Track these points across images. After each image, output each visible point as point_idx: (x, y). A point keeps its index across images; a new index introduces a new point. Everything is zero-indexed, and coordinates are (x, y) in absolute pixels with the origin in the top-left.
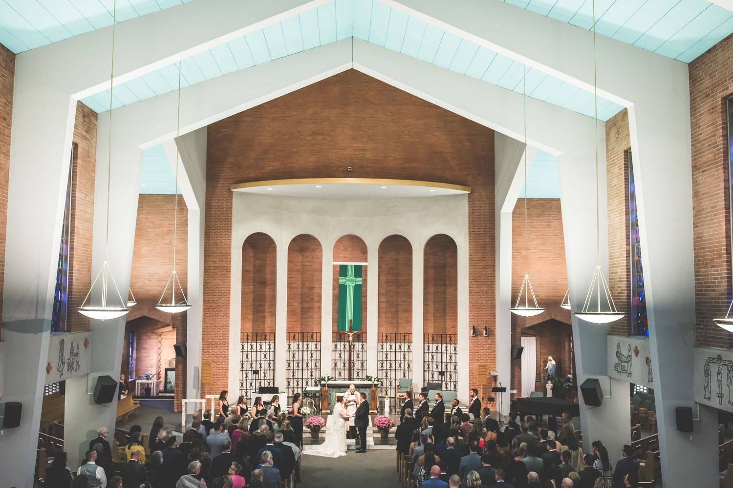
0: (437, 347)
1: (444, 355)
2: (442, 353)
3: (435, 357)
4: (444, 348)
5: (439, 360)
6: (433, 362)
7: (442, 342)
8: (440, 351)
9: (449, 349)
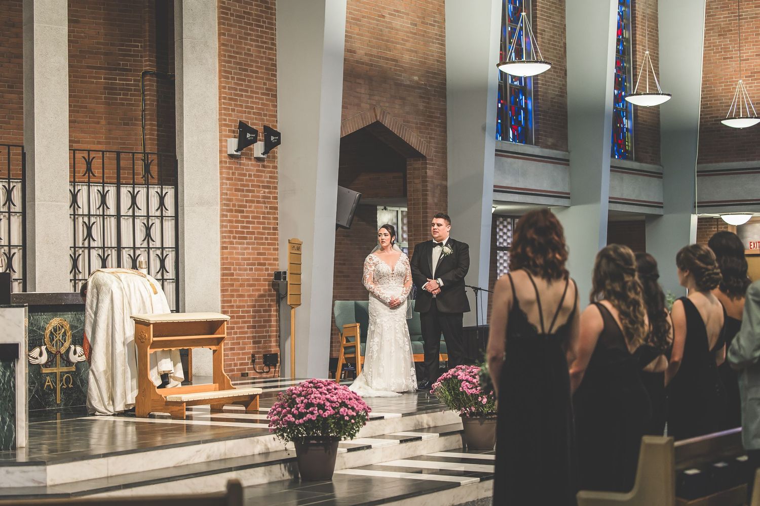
0: (103, 197)
1: (126, 224)
2: (118, 216)
3: (96, 232)
4: (126, 201)
5: (112, 241)
6: (89, 248)
7: (118, 178)
8: (112, 211)
9: (141, 200)
